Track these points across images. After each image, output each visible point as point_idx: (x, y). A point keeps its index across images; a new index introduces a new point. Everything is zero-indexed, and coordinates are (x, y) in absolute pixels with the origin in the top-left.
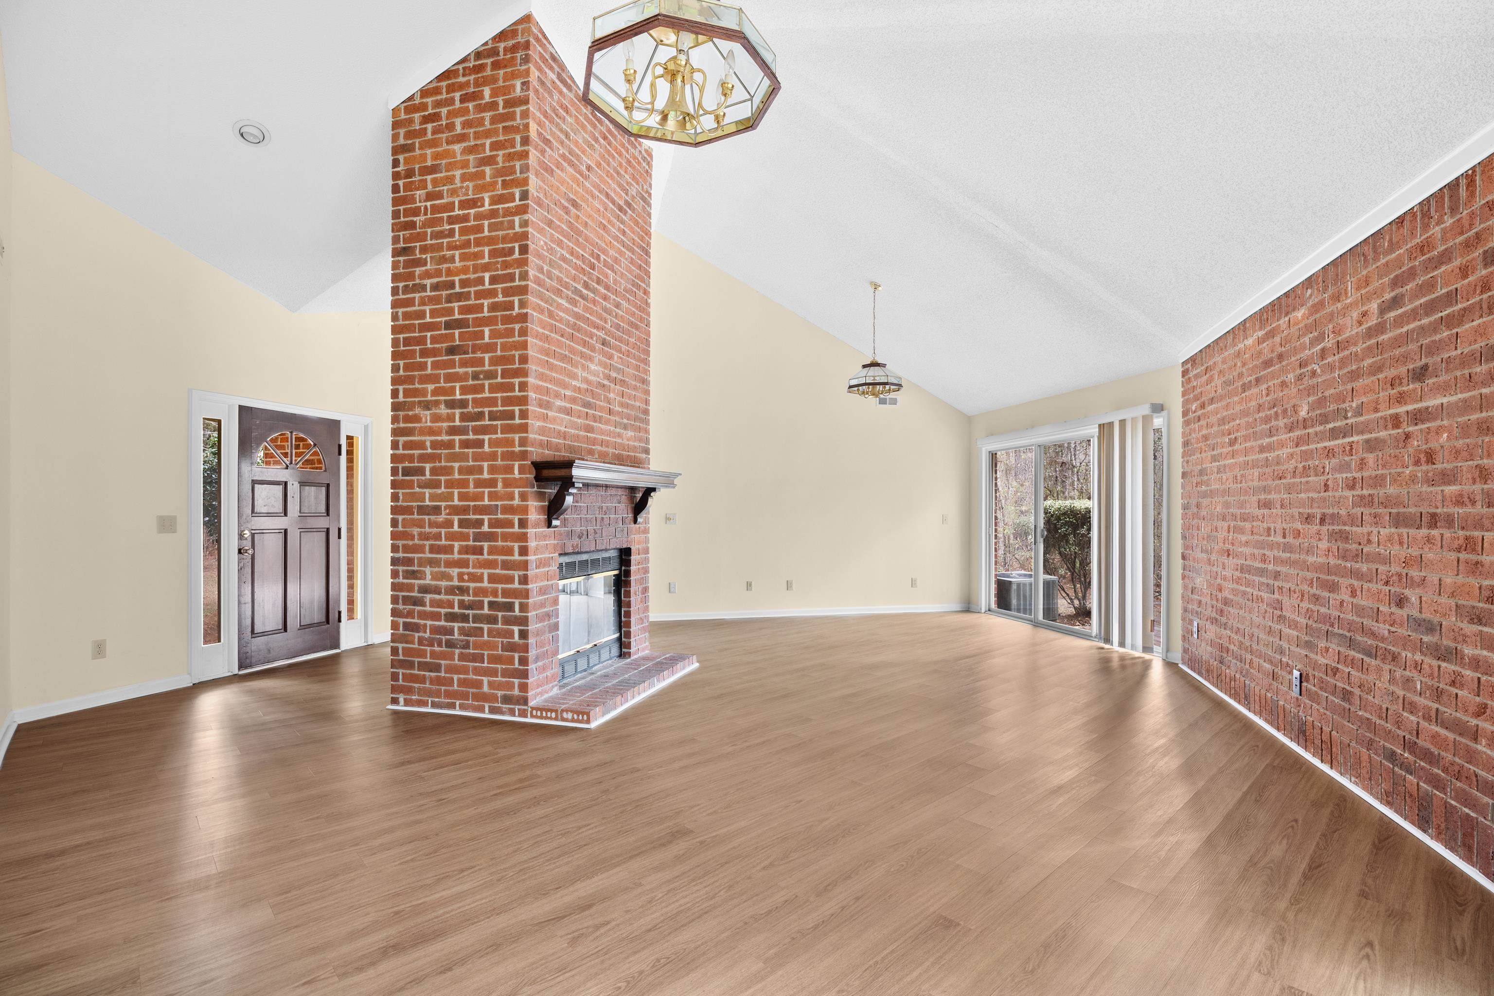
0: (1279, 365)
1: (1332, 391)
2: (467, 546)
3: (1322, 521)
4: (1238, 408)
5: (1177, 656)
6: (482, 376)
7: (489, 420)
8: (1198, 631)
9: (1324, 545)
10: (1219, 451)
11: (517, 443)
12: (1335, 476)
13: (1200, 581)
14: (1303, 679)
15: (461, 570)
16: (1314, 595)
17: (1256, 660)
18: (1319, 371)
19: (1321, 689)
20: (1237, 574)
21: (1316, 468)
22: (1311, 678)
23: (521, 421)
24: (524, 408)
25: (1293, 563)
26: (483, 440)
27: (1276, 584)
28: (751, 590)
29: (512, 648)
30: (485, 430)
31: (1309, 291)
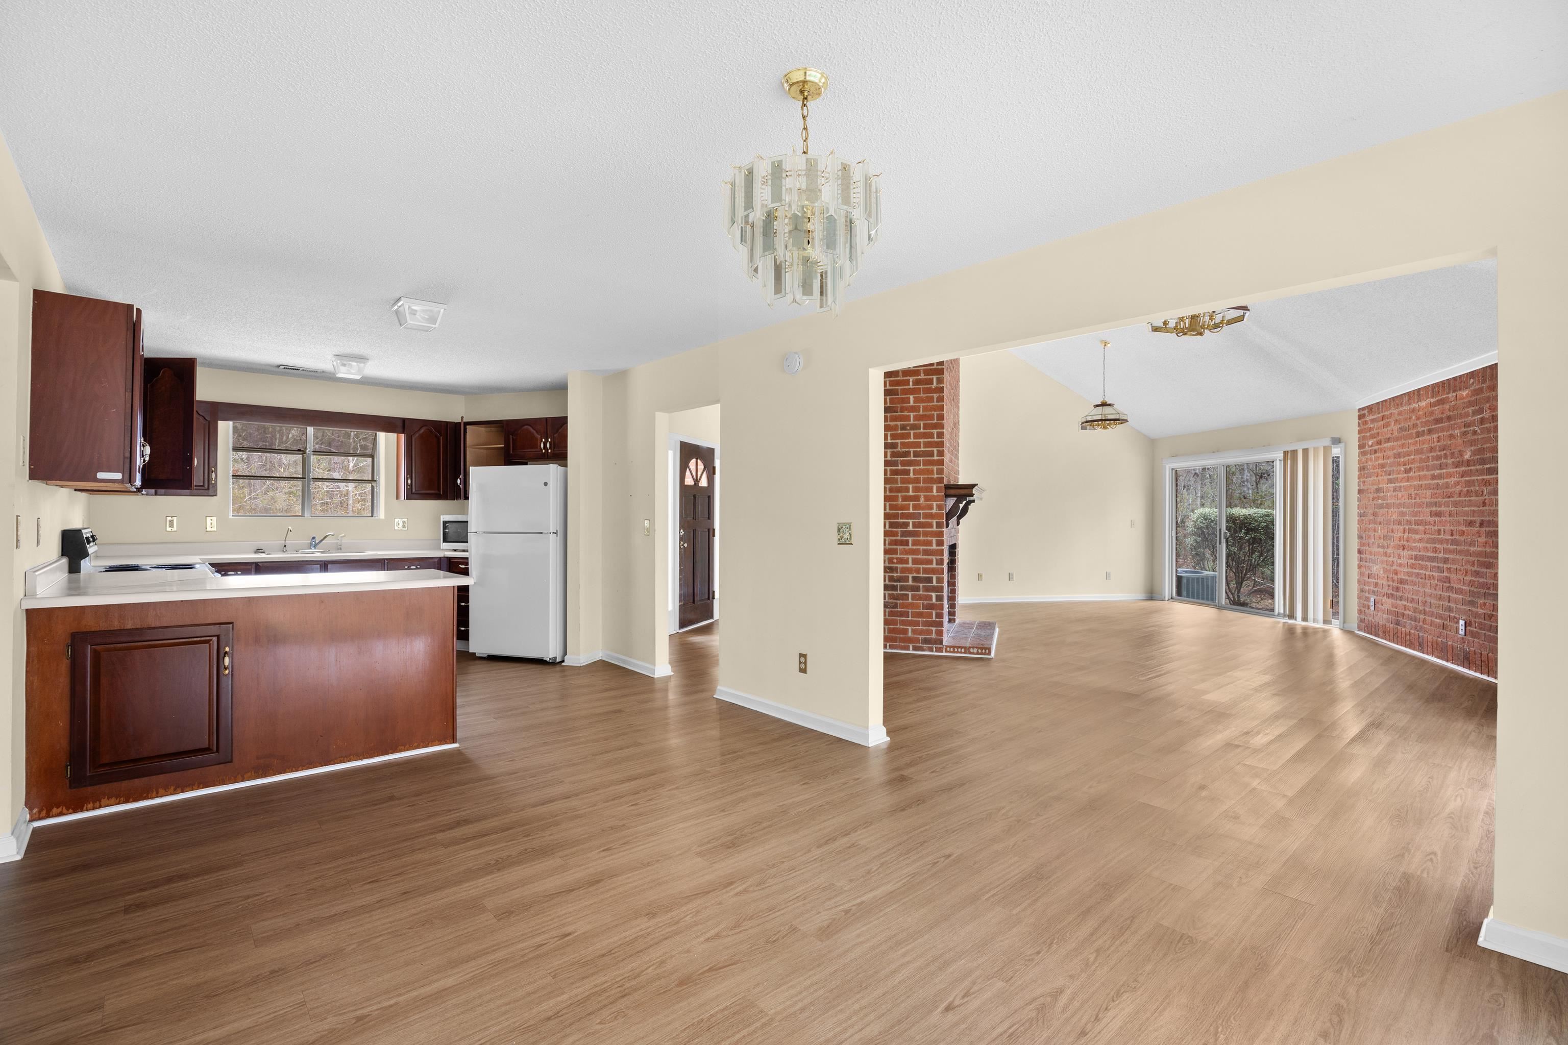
0: (1448, 423)
1: (1488, 445)
2: (896, 540)
3: (1481, 525)
4: (1412, 448)
5: (1353, 625)
6: (908, 428)
7: (914, 457)
8: (1375, 605)
9: (1483, 539)
10: (1395, 476)
11: (935, 472)
12: (1490, 497)
13: (1376, 569)
14: (1467, 625)
15: (891, 556)
16: (1476, 571)
17: (1429, 618)
18: (1479, 431)
19: (1481, 629)
20: (1413, 561)
21: (1476, 492)
22: (1473, 623)
23: (938, 458)
24: (941, 449)
25: (1460, 552)
26: (910, 470)
27: (1445, 566)
28: (981, 580)
29: (932, 607)
30: (911, 463)
31: (1472, 380)
